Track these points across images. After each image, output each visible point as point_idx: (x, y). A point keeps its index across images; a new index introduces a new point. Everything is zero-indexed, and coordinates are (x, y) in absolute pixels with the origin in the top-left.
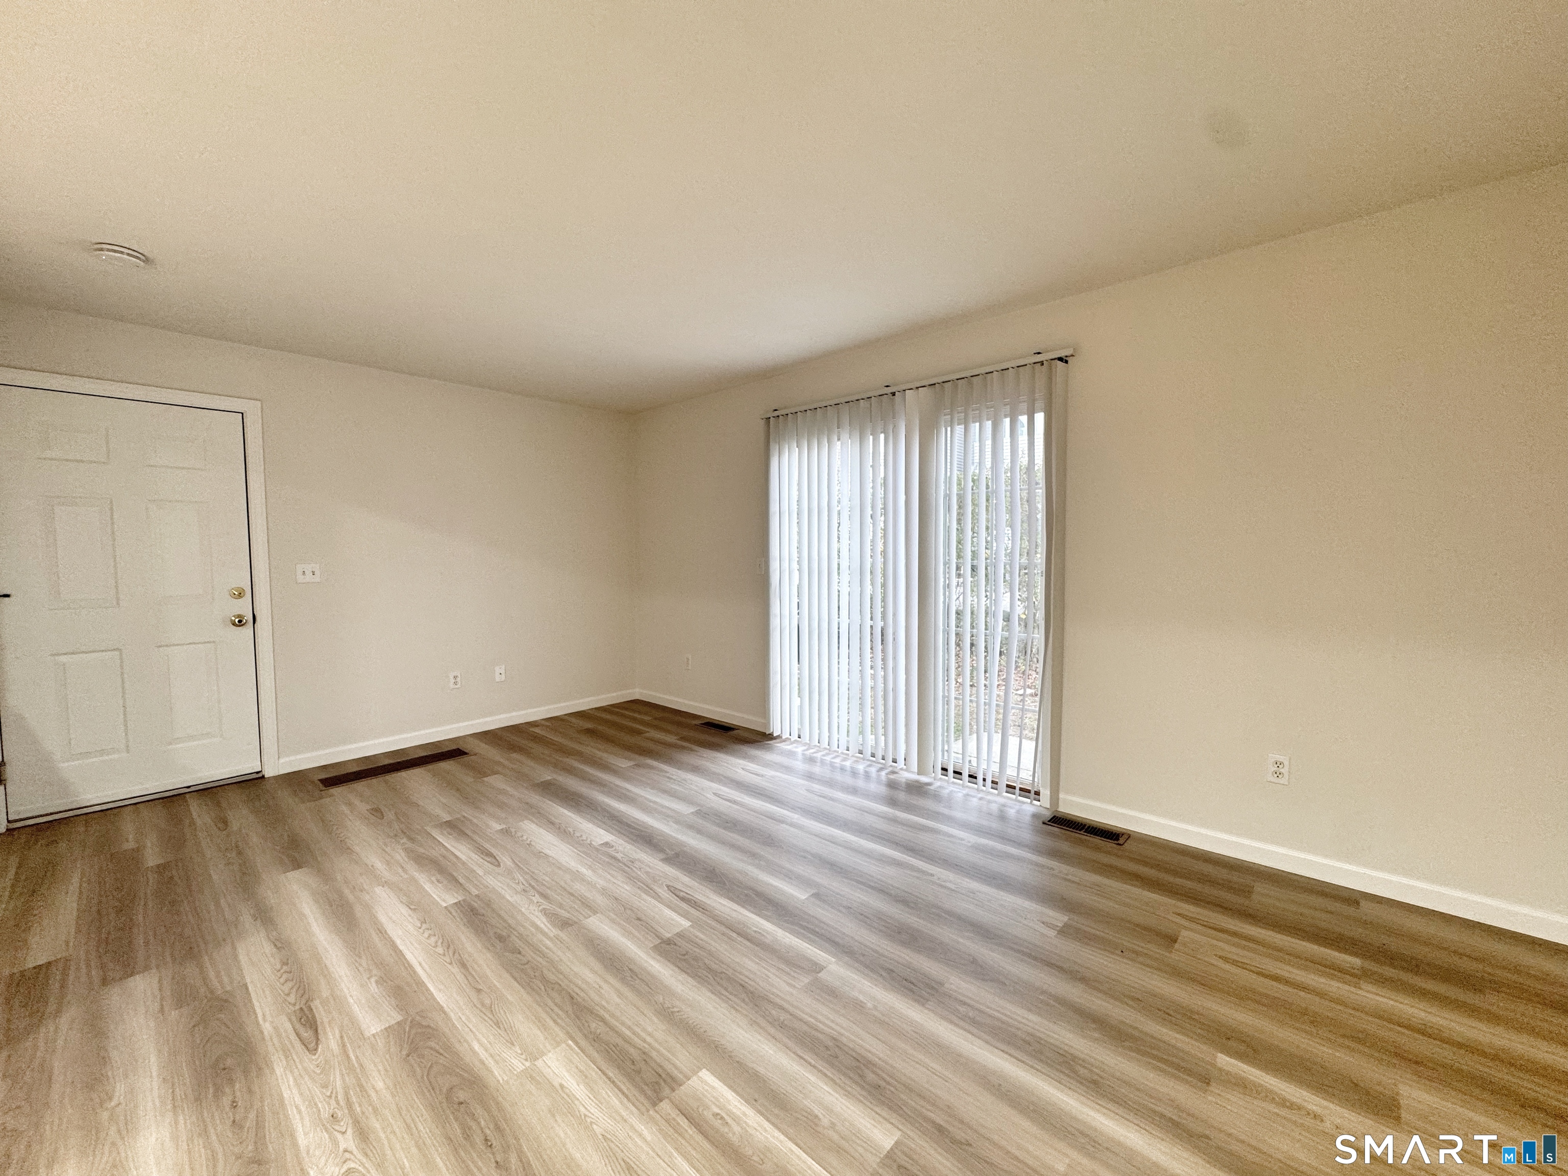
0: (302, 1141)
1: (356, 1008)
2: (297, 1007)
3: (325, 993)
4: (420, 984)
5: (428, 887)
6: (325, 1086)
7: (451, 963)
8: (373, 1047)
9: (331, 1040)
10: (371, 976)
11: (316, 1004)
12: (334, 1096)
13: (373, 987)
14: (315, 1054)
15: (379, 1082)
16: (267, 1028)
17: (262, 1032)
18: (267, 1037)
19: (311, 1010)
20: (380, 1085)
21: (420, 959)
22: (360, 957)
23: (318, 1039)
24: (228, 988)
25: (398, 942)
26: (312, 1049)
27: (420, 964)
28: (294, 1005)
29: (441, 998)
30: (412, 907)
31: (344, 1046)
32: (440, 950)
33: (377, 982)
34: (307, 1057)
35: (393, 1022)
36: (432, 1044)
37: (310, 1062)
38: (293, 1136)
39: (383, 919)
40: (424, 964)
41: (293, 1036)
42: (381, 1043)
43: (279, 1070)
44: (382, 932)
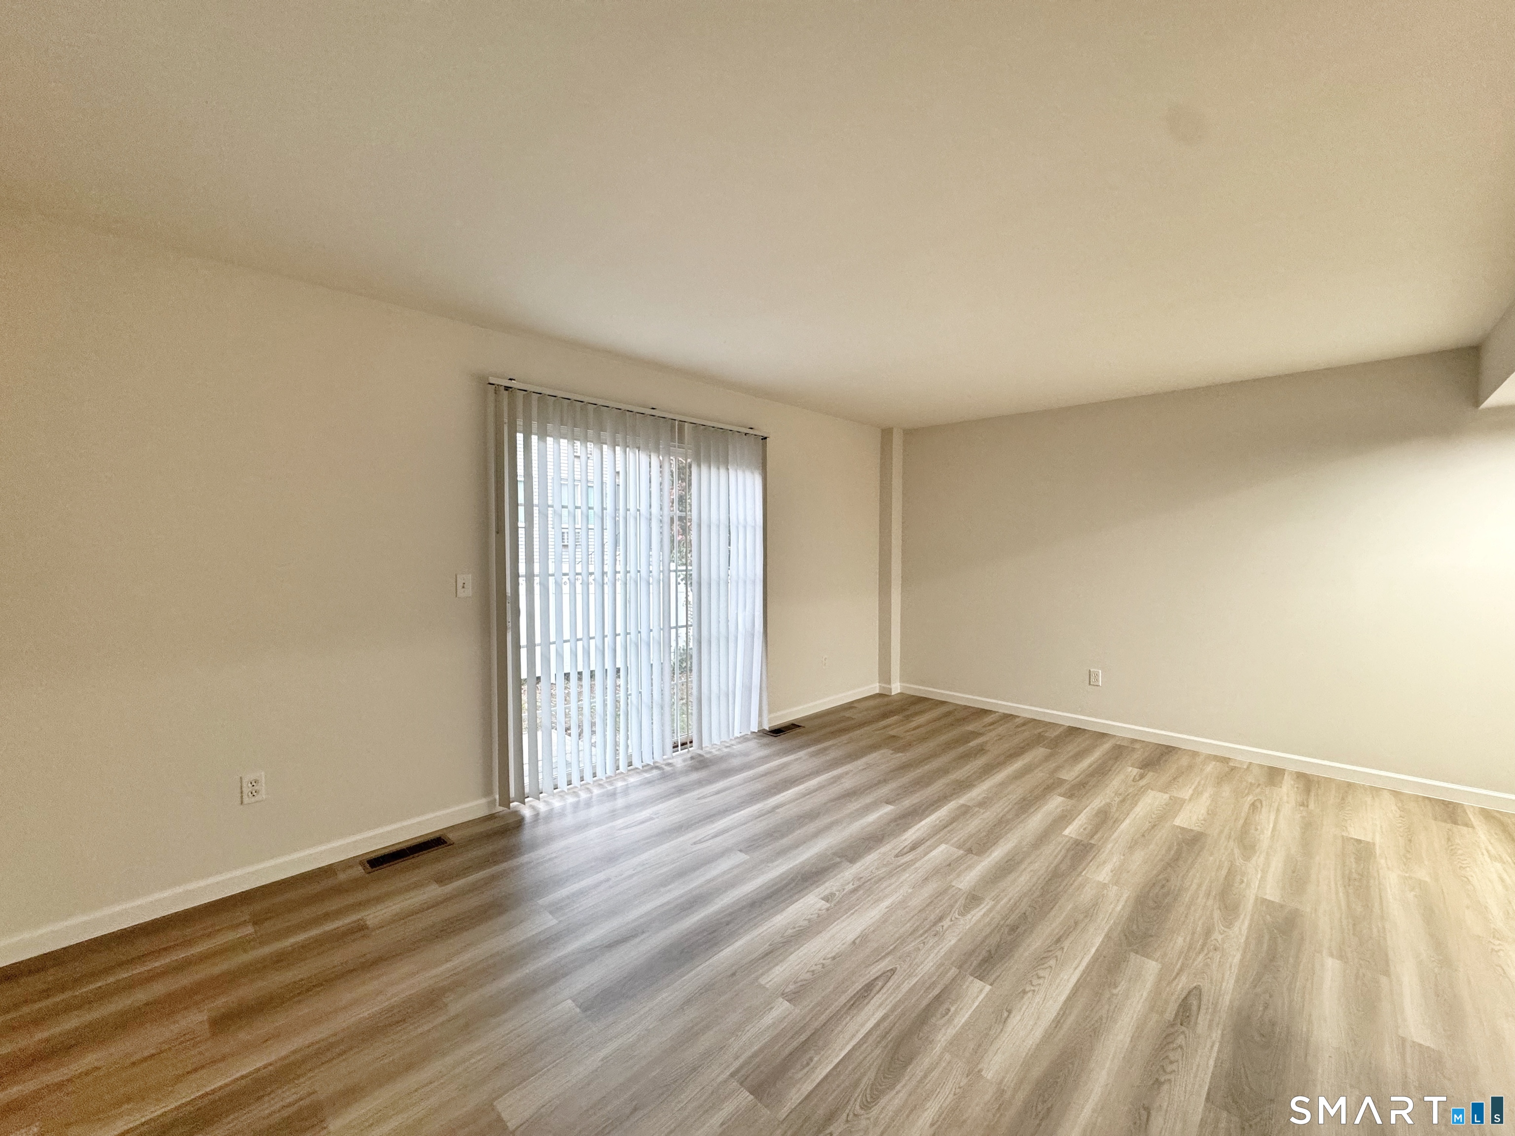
0: (1238, 957)
1: (1149, 985)
2: (1183, 1028)
3: (1155, 1017)
4: (1095, 959)
5: (961, 1019)
6: (1207, 965)
7: (1063, 948)
8: (1165, 955)
9: (1183, 983)
10: (1113, 995)
11: (1169, 1015)
12: (1207, 957)
13: (1123, 986)
14: (1199, 985)
15: (1180, 941)
16: (1216, 1035)
17: (1223, 1035)
18: (1221, 1026)
19: (1176, 1015)
20: (1180, 940)
21: (1071, 970)
22: (1101, 1018)
23: (1189, 993)
24: (1225, 1114)
25: (1063, 998)
26: (1196, 992)
27: (1076, 968)
28: (1183, 1032)
29: (1098, 941)
30: (1006, 1014)
31: (1178, 974)
32: (1052, 962)
33: (1116, 987)
34: (1205, 990)
35: (1139, 956)
36: (1135, 927)
37: (1205, 986)
38: (1241, 961)
39: (1038, 1033)
40: (1074, 965)
41: (1203, 1011)
42: (1158, 954)
43: (1227, 998)
44: (1057, 1023)
